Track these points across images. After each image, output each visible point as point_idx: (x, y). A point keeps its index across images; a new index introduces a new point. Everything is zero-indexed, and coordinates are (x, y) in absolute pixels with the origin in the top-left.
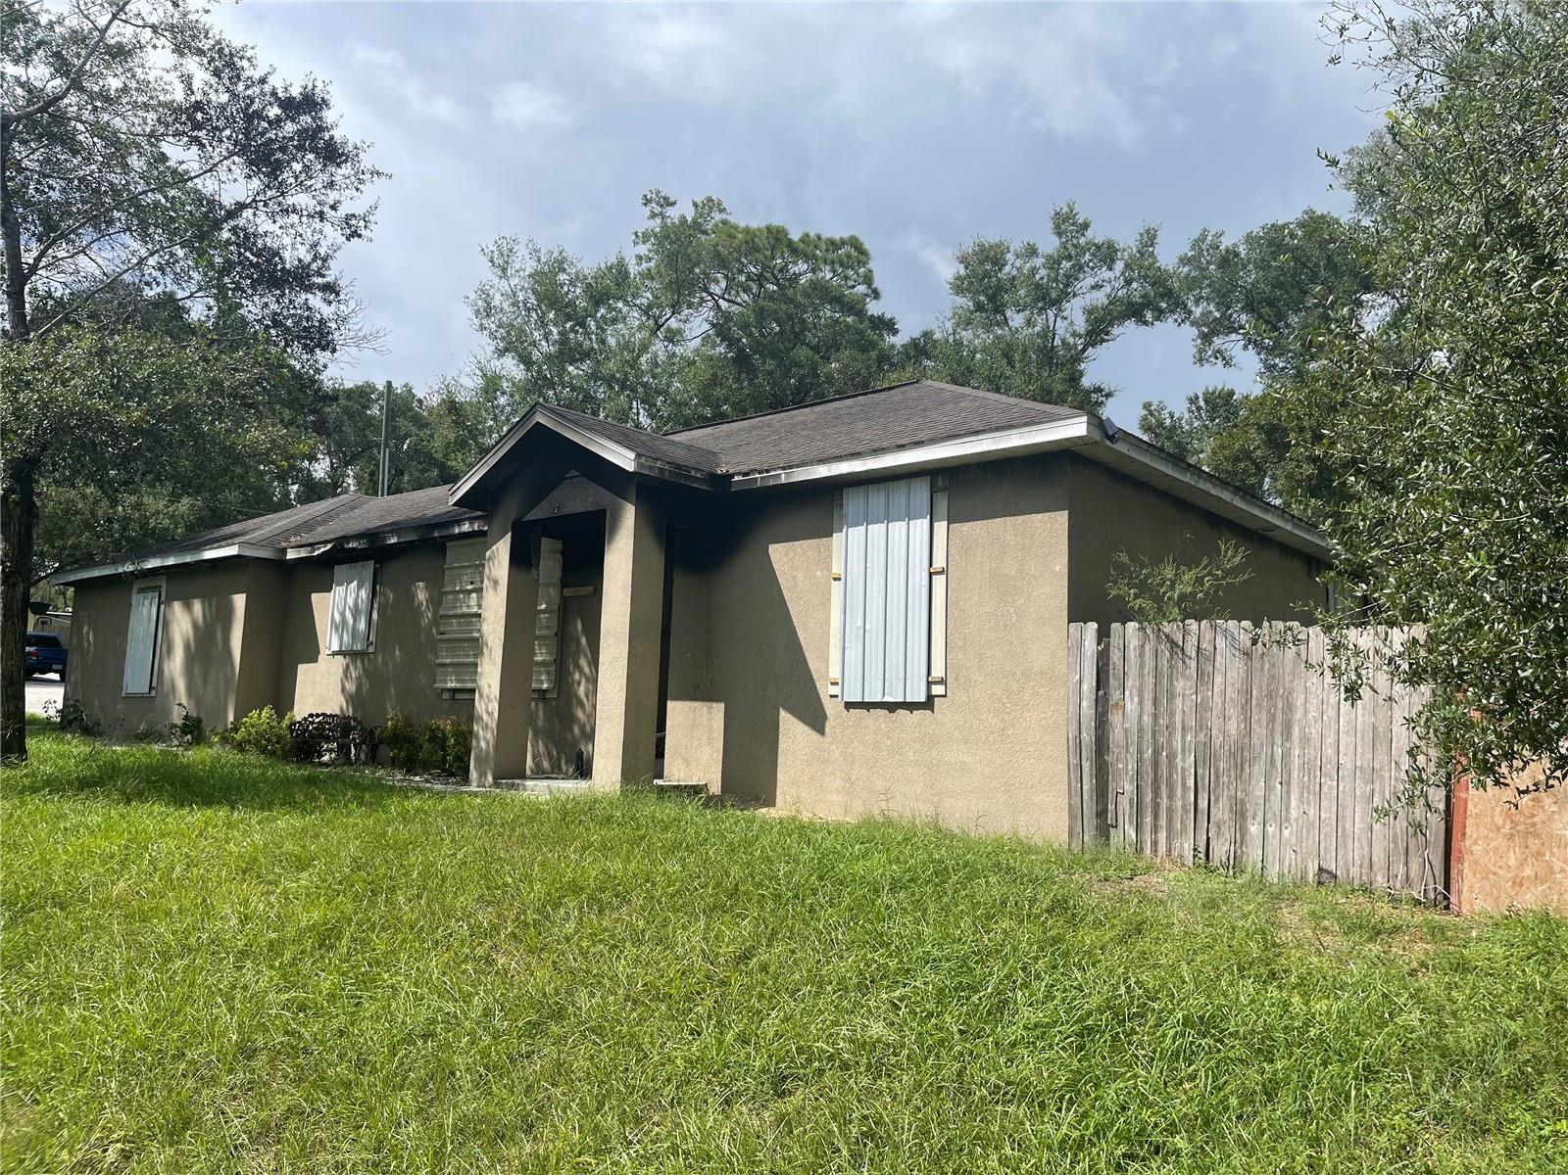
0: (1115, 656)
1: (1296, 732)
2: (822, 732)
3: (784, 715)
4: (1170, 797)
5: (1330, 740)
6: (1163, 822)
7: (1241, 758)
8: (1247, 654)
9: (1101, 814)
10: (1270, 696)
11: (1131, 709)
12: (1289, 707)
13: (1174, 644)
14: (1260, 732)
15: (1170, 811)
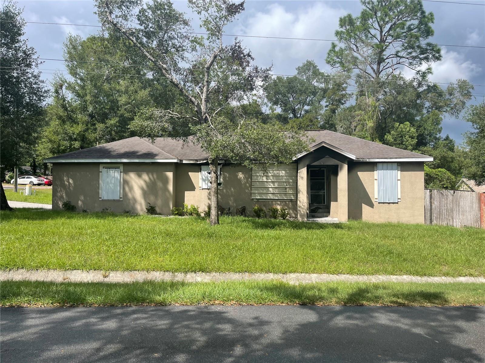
0: (433, 195)
1: (460, 207)
2: (373, 208)
3: (363, 204)
4: (442, 216)
5: (465, 207)
6: (441, 220)
7: (452, 211)
8: (453, 196)
9: (431, 219)
10: (456, 201)
11: (436, 204)
12: (459, 203)
13: (442, 194)
14: (455, 207)
15: (442, 218)
